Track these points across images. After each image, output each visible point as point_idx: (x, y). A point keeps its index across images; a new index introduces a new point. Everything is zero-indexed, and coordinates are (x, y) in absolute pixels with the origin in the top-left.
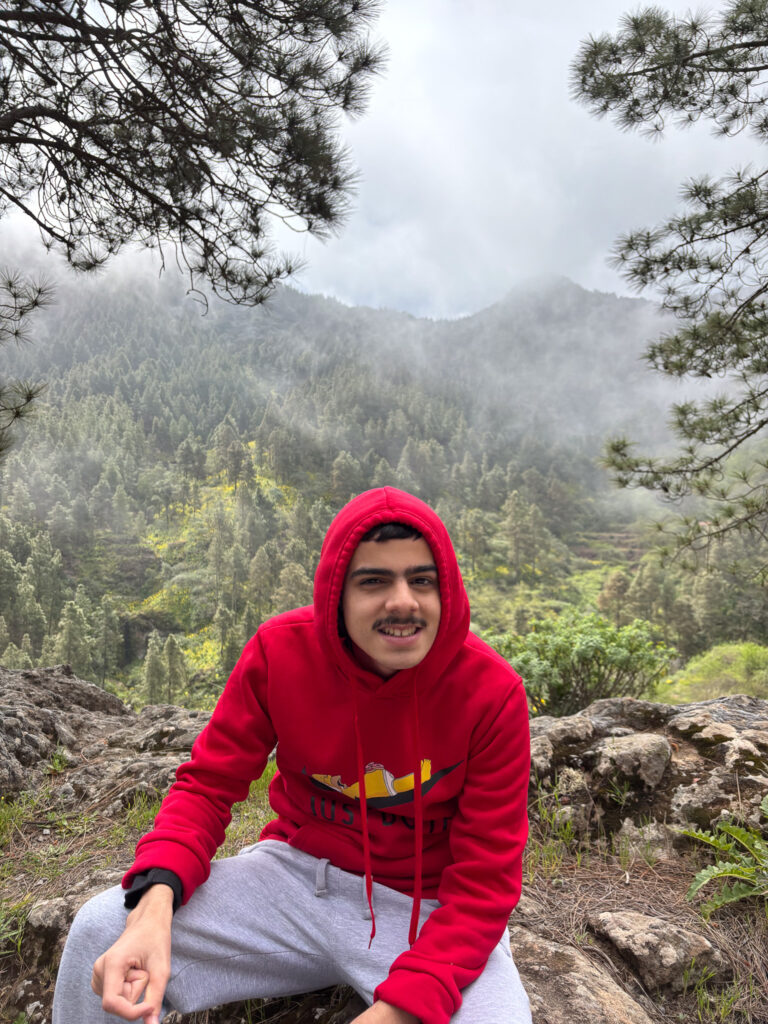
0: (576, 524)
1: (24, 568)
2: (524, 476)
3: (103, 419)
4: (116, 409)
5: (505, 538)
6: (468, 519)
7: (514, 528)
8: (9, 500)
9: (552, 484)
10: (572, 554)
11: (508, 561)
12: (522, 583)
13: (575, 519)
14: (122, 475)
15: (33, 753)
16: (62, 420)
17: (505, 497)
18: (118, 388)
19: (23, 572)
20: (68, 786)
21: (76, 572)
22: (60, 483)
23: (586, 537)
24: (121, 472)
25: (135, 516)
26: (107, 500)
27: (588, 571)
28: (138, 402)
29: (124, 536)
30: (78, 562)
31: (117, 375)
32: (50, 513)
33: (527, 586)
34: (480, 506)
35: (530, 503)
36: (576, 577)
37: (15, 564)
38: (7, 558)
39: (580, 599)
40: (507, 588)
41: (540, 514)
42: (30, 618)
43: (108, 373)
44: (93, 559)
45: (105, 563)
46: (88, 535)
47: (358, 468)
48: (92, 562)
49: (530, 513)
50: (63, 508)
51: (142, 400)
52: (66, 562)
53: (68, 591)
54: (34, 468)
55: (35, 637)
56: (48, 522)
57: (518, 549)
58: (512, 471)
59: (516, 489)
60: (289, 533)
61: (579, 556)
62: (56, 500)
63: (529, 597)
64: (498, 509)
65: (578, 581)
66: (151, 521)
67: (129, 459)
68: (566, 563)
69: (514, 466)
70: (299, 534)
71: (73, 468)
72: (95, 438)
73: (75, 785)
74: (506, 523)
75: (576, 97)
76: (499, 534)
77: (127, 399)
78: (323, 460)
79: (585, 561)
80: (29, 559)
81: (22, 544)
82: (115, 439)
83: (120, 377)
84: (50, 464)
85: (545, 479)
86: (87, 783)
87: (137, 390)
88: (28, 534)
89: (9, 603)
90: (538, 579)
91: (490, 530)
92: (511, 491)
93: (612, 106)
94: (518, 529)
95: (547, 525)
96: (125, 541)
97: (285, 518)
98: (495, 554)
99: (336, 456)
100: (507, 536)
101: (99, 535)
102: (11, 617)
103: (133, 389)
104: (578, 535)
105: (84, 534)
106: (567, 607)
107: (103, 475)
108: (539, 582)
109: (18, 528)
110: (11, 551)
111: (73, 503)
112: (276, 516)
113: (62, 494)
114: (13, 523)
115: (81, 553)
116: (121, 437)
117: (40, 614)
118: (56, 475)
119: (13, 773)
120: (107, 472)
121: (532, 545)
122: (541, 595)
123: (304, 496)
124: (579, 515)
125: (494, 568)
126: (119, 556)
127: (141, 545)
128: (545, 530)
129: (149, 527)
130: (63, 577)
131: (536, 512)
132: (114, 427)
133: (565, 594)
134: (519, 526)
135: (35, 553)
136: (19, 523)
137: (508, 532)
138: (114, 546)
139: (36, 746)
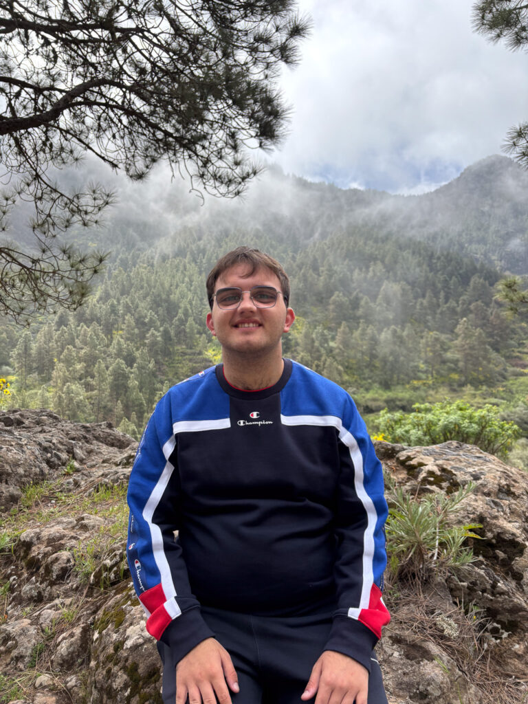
0: (512, 342)
1: (132, 370)
2: (472, 307)
3: (179, 274)
4: (188, 267)
5: (456, 352)
6: (429, 339)
7: (464, 346)
8: (123, 327)
9: (494, 313)
10: (508, 364)
11: (459, 370)
12: (469, 386)
13: (512, 339)
14: (192, 311)
15: (57, 462)
16: (154, 275)
17: (457, 323)
18: (189, 253)
19: (132, 373)
20: (71, 480)
21: (164, 374)
22: (153, 316)
23: (520, 352)
24: (191, 308)
25: (200, 337)
26: (183, 327)
27: (521, 377)
28: (202, 262)
29: (193, 351)
30: (165, 367)
31: (188, 245)
32: (147, 335)
33: (473, 388)
34: (437, 330)
35: (476, 327)
36: (511, 382)
37: (126, 368)
38: (122, 364)
39: (513, 398)
40: (458, 389)
41: (484, 335)
42: (137, 403)
43: (182, 243)
44: (174, 365)
45: (182, 368)
46: (171, 349)
47: (348, 303)
48: (174, 367)
49: (476, 334)
50: (156, 333)
51: (204, 261)
52: (158, 367)
53: (159, 385)
54: (137, 307)
55: (139, 415)
56: (147, 341)
57: (466, 361)
58: (463, 304)
59: (465, 317)
60: (299, 349)
61: (513, 366)
62: (151, 327)
63: (474, 396)
64: (452, 332)
65: (512, 384)
66: (210, 341)
67: (196, 300)
68: (503, 372)
69: (464, 300)
70: (307, 350)
71: (162, 306)
72: (175, 287)
73: (74, 480)
74: (458, 342)
75: (478, 29)
76: (452, 350)
77: (195, 261)
78: (322, 298)
79: (519, 370)
80: (135, 365)
81: (131, 355)
82: (187, 287)
83: (190, 246)
84: (147, 303)
85: (488, 309)
86: (82, 479)
87: (201, 254)
88: (134, 349)
89: (123, 392)
90: (481, 383)
91: (445, 347)
92: (462, 318)
93: (505, 33)
94: (466, 346)
95: (489, 344)
96: (194, 354)
97: (296, 339)
98: (449, 364)
99: (332, 295)
100: (458, 351)
101: (178, 350)
102: (125, 401)
103: (199, 254)
104: (513, 351)
105: (169, 349)
106: (503, 404)
107: (180, 311)
108: (482, 385)
109: (128, 345)
110: (125, 360)
111: (161, 329)
112: (290, 337)
113: (155, 323)
114: (125, 341)
115: (167, 361)
116: (191, 286)
117: (141, 400)
118: (151, 311)
119: (42, 471)
120: (182, 309)
121: (477, 358)
122: (483, 394)
123: (309, 323)
124: (514, 336)
125: (448, 375)
126: (190, 364)
127: (204, 356)
128: (488, 347)
129: (209, 344)
130: (156, 377)
131: (480, 334)
132: (187, 279)
133: (502, 394)
134: (467, 344)
135: (139, 361)
136: (129, 342)
137: (458, 348)
138: (187, 357)
139: (59, 459)
